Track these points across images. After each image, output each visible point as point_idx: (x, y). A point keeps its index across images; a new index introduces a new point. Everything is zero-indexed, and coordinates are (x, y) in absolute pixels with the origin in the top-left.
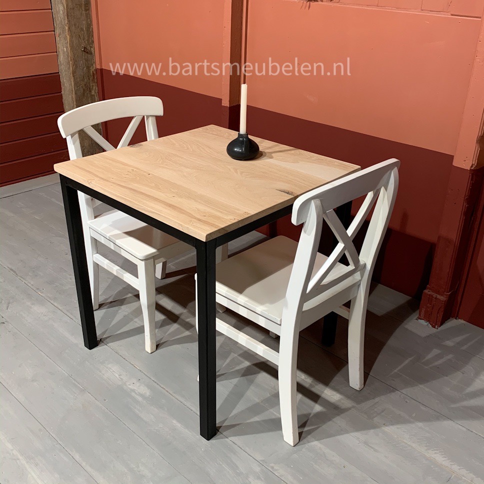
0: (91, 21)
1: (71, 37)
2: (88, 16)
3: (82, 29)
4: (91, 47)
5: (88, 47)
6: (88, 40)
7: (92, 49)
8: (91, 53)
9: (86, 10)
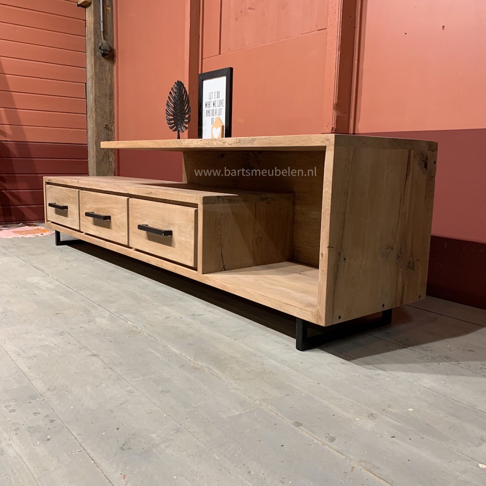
0: (113, 107)
1: (97, 116)
2: (111, 104)
3: (106, 112)
4: (112, 126)
5: (110, 126)
6: (110, 121)
7: (113, 128)
8: (112, 131)
9: (110, 99)
